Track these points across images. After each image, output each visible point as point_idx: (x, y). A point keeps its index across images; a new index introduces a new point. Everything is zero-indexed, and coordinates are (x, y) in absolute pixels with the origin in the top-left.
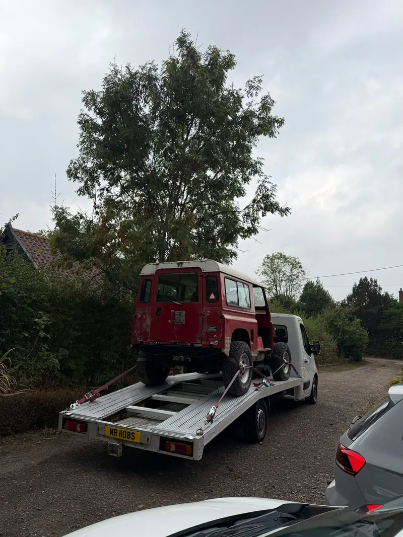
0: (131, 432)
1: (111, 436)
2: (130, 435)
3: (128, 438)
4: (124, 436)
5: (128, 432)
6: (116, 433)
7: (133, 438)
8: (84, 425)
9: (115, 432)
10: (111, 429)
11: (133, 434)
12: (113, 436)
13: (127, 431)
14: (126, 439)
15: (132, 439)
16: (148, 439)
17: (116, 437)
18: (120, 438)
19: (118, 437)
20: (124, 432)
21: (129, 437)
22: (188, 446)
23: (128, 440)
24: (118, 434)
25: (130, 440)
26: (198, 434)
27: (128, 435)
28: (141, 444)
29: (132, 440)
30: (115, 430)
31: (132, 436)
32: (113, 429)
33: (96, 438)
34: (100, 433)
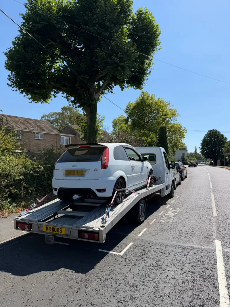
1: (47, 231)
2: (59, 230)
3: (58, 232)
4: (55, 231)
5: (58, 228)
6: (50, 229)
7: (61, 231)
8: (30, 225)
9: (49, 229)
10: (47, 227)
11: (61, 229)
16: (70, 232)
17: (50, 231)
18: (53, 232)
19: (51, 231)
20: (55, 228)
22: (96, 235)
23: (58, 233)
24: (51, 229)
25: (59, 233)
26: (101, 227)
27: (58, 230)
28: (66, 235)
29: (60, 233)
30: (49, 227)
31: (60, 231)
32: (48, 227)
33: (38, 233)
34: (41, 229)
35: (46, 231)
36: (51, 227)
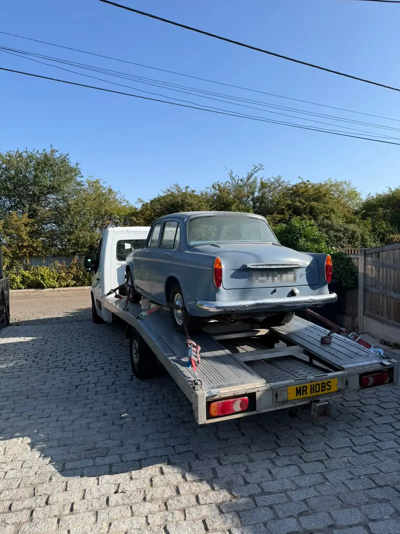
0: (326, 381)
1: (299, 396)
2: (324, 387)
3: (322, 391)
4: (318, 390)
5: (322, 384)
6: (305, 391)
7: (329, 387)
9: (303, 391)
10: (297, 388)
11: (329, 384)
12: (302, 396)
13: (320, 382)
14: (320, 393)
15: (328, 389)
16: (347, 382)
17: (305, 396)
18: (313, 395)
19: (309, 394)
20: (316, 385)
21: (323, 389)
23: (322, 393)
24: (308, 391)
25: (326, 391)
27: (322, 387)
28: (338, 390)
29: (329, 391)
30: (303, 387)
31: (327, 387)
32: (300, 387)
33: (274, 409)
34: (280, 399)
35: (296, 398)
36: (308, 385)
